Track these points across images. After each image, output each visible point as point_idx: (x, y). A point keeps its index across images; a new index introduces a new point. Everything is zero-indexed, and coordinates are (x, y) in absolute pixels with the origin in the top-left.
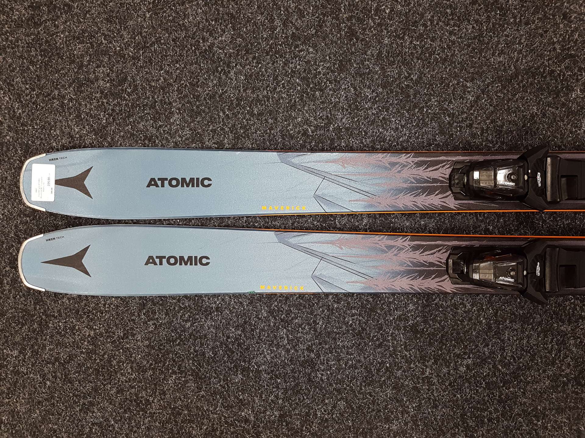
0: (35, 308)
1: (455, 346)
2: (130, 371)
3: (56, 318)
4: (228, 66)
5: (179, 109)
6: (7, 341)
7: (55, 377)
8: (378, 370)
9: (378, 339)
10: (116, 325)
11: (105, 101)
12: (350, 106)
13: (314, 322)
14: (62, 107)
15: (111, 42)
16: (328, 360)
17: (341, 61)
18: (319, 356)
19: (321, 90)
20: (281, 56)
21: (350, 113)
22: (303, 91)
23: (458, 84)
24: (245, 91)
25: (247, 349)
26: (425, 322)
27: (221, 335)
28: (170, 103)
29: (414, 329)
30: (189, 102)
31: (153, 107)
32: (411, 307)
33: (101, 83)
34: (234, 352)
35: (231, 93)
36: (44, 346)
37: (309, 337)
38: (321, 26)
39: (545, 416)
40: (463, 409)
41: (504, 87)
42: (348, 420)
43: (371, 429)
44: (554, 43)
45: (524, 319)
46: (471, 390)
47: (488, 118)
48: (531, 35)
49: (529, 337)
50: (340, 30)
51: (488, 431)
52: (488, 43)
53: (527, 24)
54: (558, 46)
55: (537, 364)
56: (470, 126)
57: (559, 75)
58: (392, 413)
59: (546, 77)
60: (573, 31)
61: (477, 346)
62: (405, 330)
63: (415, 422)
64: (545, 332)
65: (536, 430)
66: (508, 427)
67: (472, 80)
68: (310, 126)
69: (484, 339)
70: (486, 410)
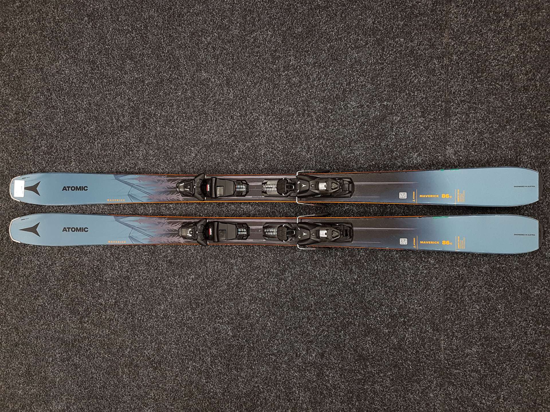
0: (16, 251)
1: (187, 269)
2: (54, 280)
3: (24, 256)
4: (94, 140)
5: (74, 160)
6: (5, 266)
7: (24, 283)
8: (156, 281)
9: (156, 266)
10: (49, 259)
11: (45, 156)
12: (144, 159)
13: (130, 258)
14: (27, 159)
15: (47, 129)
16: (135, 276)
17: (140, 138)
18: (131, 275)
19: (132, 151)
20: (116, 135)
21: (144, 162)
22: (125, 151)
23: (188, 148)
24: (101, 151)
25: (102, 271)
26: (175, 258)
27: (91, 264)
28: (71, 157)
29: (170, 261)
30: (78, 156)
31: (64, 159)
32: (169, 251)
33: (43, 147)
34: (96, 272)
35: (96, 152)
36: (20, 269)
37: (127, 265)
38: (132, 122)
39: (225, 303)
40: (191, 299)
41: (207, 150)
42: (143, 304)
43: (152, 309)
44: (227, 129)
45: (216, 257)
46: (194, 290)
47: (200, 164)
48: (218, 126)
49: (217, 265)
50: (140, 123)
51: (201, 309)
52: (200, 130)
53: (216, 121)
54: (229, 131)
55: (221, 278)
56: (193, 168)
57: (229, 144)
58: (161, 301)
59: (224, 145)
60: (235, 124)
61: (196, 269)
62: (167, 262)
63: (171, 305)
64: (224, 263)
65: (221, 309)
66: (209, 308)
67: (194, 147)
68: (128, 167)
69: (199, 266)
70: (200, 300)
